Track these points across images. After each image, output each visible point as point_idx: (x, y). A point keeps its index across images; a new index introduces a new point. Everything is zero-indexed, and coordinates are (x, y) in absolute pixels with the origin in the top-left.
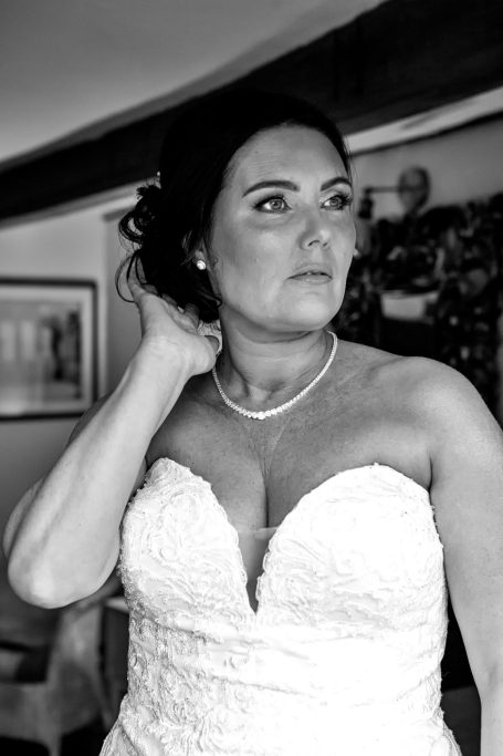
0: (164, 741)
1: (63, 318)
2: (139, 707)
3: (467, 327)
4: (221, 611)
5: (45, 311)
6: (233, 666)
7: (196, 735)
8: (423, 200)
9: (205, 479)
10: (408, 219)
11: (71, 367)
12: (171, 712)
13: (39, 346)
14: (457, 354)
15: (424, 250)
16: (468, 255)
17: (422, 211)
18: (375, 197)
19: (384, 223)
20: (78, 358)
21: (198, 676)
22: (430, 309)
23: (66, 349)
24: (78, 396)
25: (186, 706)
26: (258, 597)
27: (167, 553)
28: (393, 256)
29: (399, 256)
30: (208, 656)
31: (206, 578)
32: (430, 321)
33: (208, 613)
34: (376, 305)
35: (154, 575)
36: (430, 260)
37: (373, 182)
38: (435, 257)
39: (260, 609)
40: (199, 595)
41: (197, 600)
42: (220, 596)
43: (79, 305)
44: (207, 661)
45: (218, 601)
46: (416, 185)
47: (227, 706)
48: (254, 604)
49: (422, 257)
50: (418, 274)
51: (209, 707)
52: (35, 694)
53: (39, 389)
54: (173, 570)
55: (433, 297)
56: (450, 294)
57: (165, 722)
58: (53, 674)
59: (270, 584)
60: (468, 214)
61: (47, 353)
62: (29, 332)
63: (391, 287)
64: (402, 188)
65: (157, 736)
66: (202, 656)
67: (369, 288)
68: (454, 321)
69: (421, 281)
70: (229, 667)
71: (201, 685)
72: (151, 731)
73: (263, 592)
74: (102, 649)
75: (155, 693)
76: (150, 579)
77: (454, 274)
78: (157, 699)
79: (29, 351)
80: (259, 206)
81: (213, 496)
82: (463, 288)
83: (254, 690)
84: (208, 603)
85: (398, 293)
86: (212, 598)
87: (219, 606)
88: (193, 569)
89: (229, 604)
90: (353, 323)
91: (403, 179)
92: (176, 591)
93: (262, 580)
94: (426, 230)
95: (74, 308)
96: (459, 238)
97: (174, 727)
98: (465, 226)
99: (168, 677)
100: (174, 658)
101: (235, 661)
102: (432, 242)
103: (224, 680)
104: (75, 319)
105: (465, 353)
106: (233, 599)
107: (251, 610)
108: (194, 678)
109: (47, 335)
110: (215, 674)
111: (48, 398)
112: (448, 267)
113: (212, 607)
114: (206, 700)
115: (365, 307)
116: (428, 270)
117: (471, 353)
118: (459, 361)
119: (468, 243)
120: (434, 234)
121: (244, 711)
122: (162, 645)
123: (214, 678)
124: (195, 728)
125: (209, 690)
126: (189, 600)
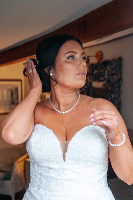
0: (42, 195)
1: (14, 89)
2: (34, 186)
3: (113, 90)
4: (56, 162)
5: (9, 87)
6: (59, 175)
7: (50, 193)
8: (102, 59)
10: (98, 63)
11: (16, 101)
12: (43, 187)
13: (8, 96)
14: (110, 96)
15: (102, 71)
16: (113, 72)
17: (102, 61)
18: (90, 58)
19: (92, 64)
21: (50, 178)
22: (104, 85)
23: (15, 96)
25: (47, 186)
27: (42, 148)
28: (94, 73)
29: (96, 72)
31: (52, 154)
32: (104, 88)
33: (53, 162)
35: (39, 153)
36: (104, 73)
37: (90, 55)
38: (105, 72)
39: (66, 161)
41: (50, 159)
43: (18, 85)
44: (52, 174)
45: (56, 159)
46: (100, 55)
47: (58, 185)
48: (64, 160)
49: (102, 73)
50: (100, 76)
51: (53, 186)
52: (8, 183)
53: (8, 107)
54: (44, 152)
55: (105, 82)
56: (109, 81)
57: (42, 190)
58: (12, 178)
59: (68, 155)
60: (113, 62)
61: (10, 97)
62: (5, 92)
63: (95, 80)
64: (97, 56)
65: (40, 193)
67: (89, 80)
68: (110, 88)
69: (102, 79)
71: (51, 180)
72: (38, 192)
74: (25, 171)
75: (39, 183)
76: (38, 155)
77: (109, 77)
79: (5, 98)
80: (68, 58)
81: (53, 133)
82: (112, 80)
83: (65, 181)
84: (53, 160)
85: (96, 82)
86: (54, 158)
87: (55, 160)
88: (49, 152)
89: (58, 160)
90: (85, 89)
91: (97, 54)
92: (45, 157)
94: (103, 66)
95: (16, 87)
96: (111, 68)
97: (44, 191)
98: (112, 65)
99: (42, 179)
100: (44, 174)
102: (104, 69)
103: (57, 179)
104: (17, 89)
105: (113, 96)
106: (59, 158)
107: (63, 161)
108: (49, 179)
109: (10, 93)
110: (55, 177)
111: (10, 109)
112: (108, 75)
114: (52, 184)
115: (88, 85)
116: (103, 76)
117: (114, 96)
118: (111, 98)
119: (113, 69)
120: (104, 67)
121: (62, 186)
122: (40, 171)
123: (54, 178)
124: (50, 191)
125: (53, 181)
126: (48, 159)
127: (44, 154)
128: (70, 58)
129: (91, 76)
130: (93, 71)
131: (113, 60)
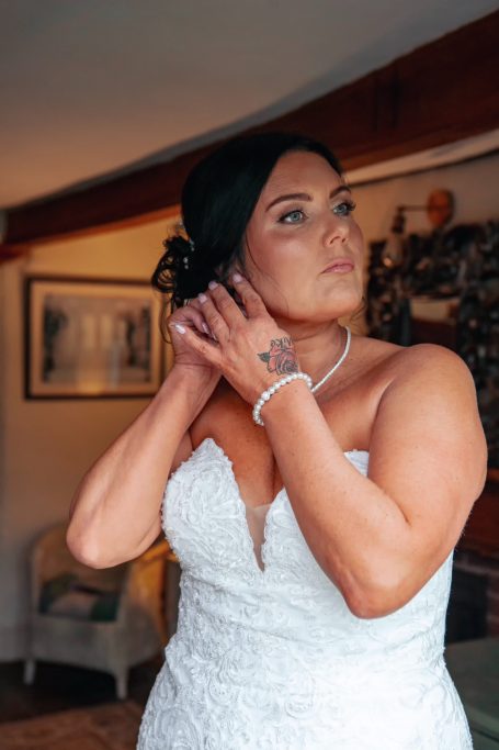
0: (193, 671)
1: (137, 313)
2: (180, 642)
3: (485, 330)
4: (235, 570)
5: (122, 306)
6: (246, 614)
7: (217, 670)
8: (448, 218)
9: (230, 459)
10: (435, 234)
11: (142, 354)
12: (200, 649)
13: (115, 336)
14: (474, 351)
15: (448, 261)
16: (488, 267)
17: (448, 227)
18: (407, 214)
19: (414, 238)
20: (148, 347)
21: (221, 621)
22: (454, 312)
23: (138, 338)
24: (148, 379)
26: (264, 561)
27: (192, 518)
28: (421, 266)
29: (427, 267)
30: (228, 606)
31: (221, 542)
32: (452, 322)
33: (225, 570)
34: (406, 308)
35: (183, 535)
36: (453, 270)
37: (406, 202)
38: (458, 267)
39: (267, 570)
40: (217, 555)
41: (216, 559)
42: (234, 558)
43: (151, 302)
45: (233, 561)
46: (442, 205)
47: (241, 648)
48: (262, 566)
49: (447, 268)
50: (441, 281)
51: (228, 647)
52: (106, 631)
53: (115, 373)
54: (197, 533)
55: (455, 301)
56: (471, 299)
57: (196, 657)
58: (122, 614)
59: (271, 552)
60: (488, 231)
61: (122, 342)
62: (107, 324)
63: (419, 292)
64: (431, 207)
65: (189, 666)
66: (224, 605)
67: (400, 293)
68: (473, 323)
69: (445, 288)
70: (244, 615)
71: (223, 629)
72: (185, 662)
73: (267, 556)
74: (164, 595)
75: (191, 632)
76: (181, 539)
77: (474, 283)
78: (192, 637)
79: (107, 342)
80: (282, 219)
81: (232, 473)
82: (482, 295)
83: (262, 635)
84: (224, 562)
85: (425, 298)
86: (227, 559)
87: (233, 565)
88: (211, 534)
89: (241, 564)
90: (385, 323)
91: (432, 200)
92: (199, 551)
93: (265, 547)
94: (451, 244)
95: (146, 304)
96: (480, 251)
97: (201, 661)
98: (484, 241)
99: (201, 619)
100: (204, 604)
101: (249, 611)
102: (455, 254)
103: (239, 625)
104: (146, 313)
105: (482, 352)
106: (243, 560)
107: (259, 570)
108: (218, 622)
109: (123, 326)
110: (233, 619)
111: (122, 380)
112: (469, 277)
113: (227, 566)
114: (226, 641)
115: (396, 310)
116: (453, 278)
117: (488, 352)
118: (477, 358)
119: (487, 256)
120: (457, 247)
121: (254, 652)
122: (196, 595)
123: (232, 623)
124: (217, 664)
125: (228, 633)
126: (210, 559)
127: (196, 538)
128: (289, 219)
129: (409, 280)
130: (416, 261)
131: (491, 223)
